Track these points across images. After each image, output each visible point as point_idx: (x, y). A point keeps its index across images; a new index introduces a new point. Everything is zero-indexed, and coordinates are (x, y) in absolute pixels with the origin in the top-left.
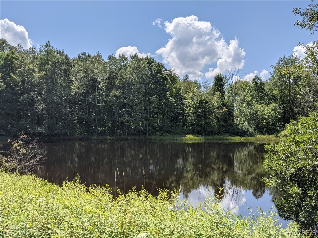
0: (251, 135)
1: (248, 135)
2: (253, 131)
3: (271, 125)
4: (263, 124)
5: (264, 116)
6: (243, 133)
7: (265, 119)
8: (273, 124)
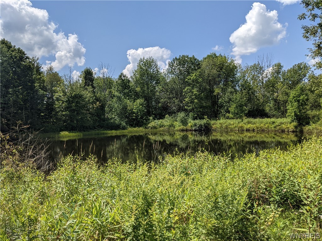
0: (124, 128)
1: (121, 128)
2: (124, 124)
3: (140, 119)
4: (133, 117)
5: (134, 110)
6: (117, 127)
7: (134, 113)
8: (141, 117)
